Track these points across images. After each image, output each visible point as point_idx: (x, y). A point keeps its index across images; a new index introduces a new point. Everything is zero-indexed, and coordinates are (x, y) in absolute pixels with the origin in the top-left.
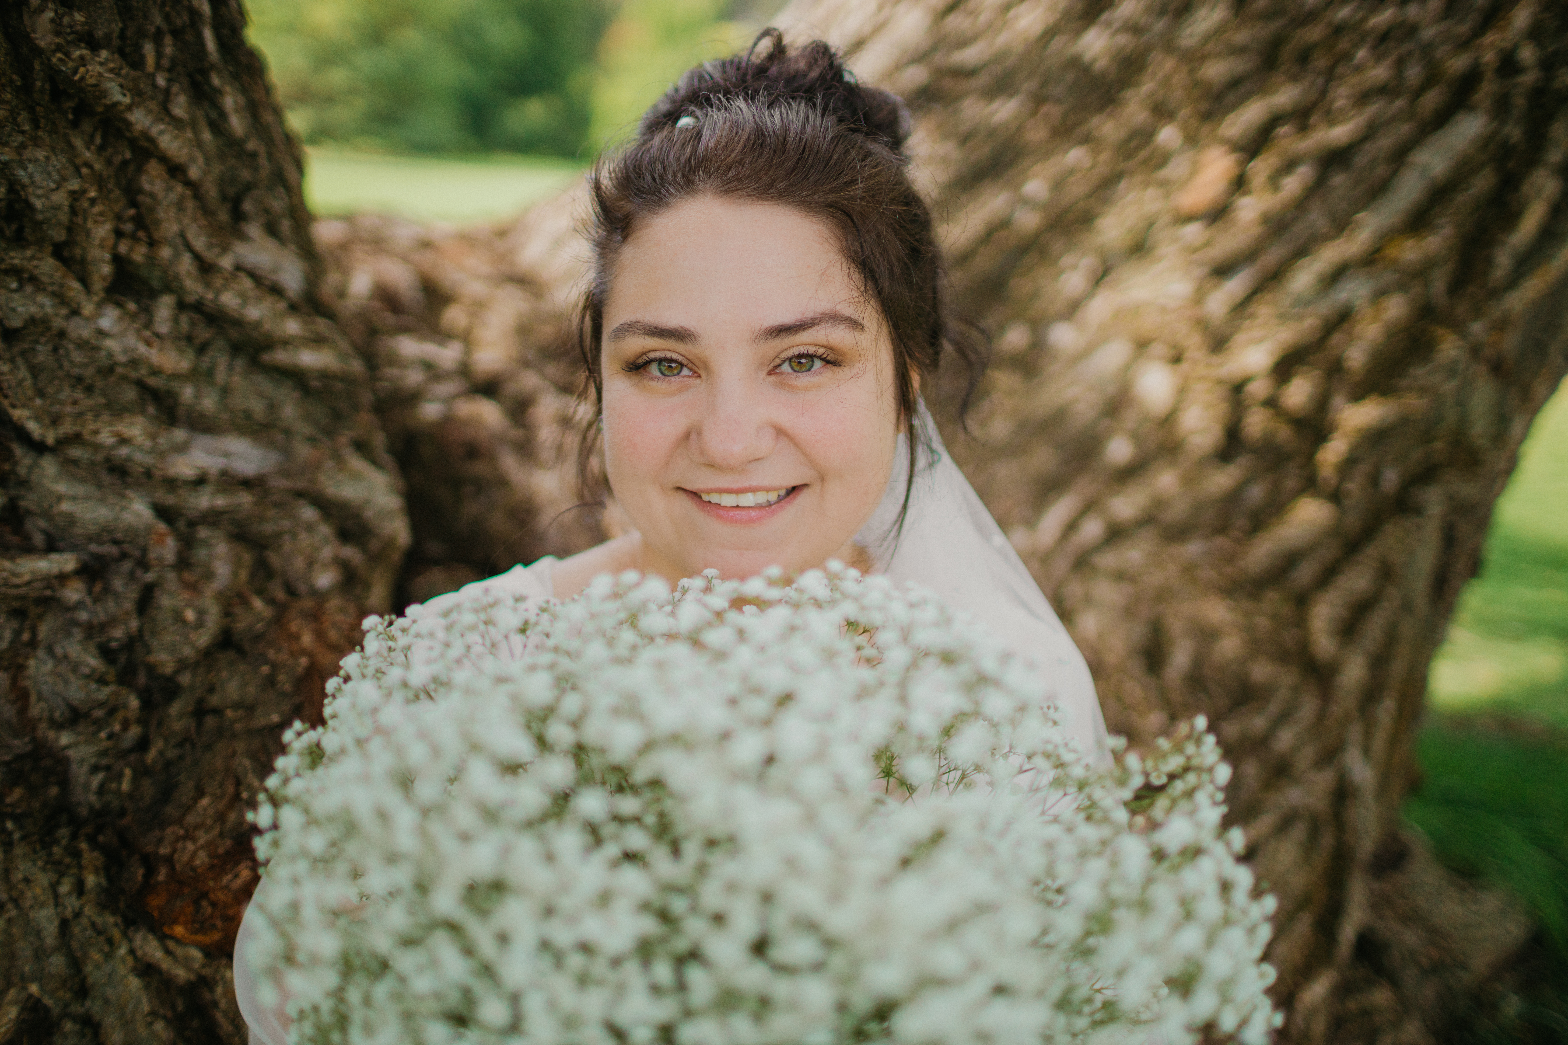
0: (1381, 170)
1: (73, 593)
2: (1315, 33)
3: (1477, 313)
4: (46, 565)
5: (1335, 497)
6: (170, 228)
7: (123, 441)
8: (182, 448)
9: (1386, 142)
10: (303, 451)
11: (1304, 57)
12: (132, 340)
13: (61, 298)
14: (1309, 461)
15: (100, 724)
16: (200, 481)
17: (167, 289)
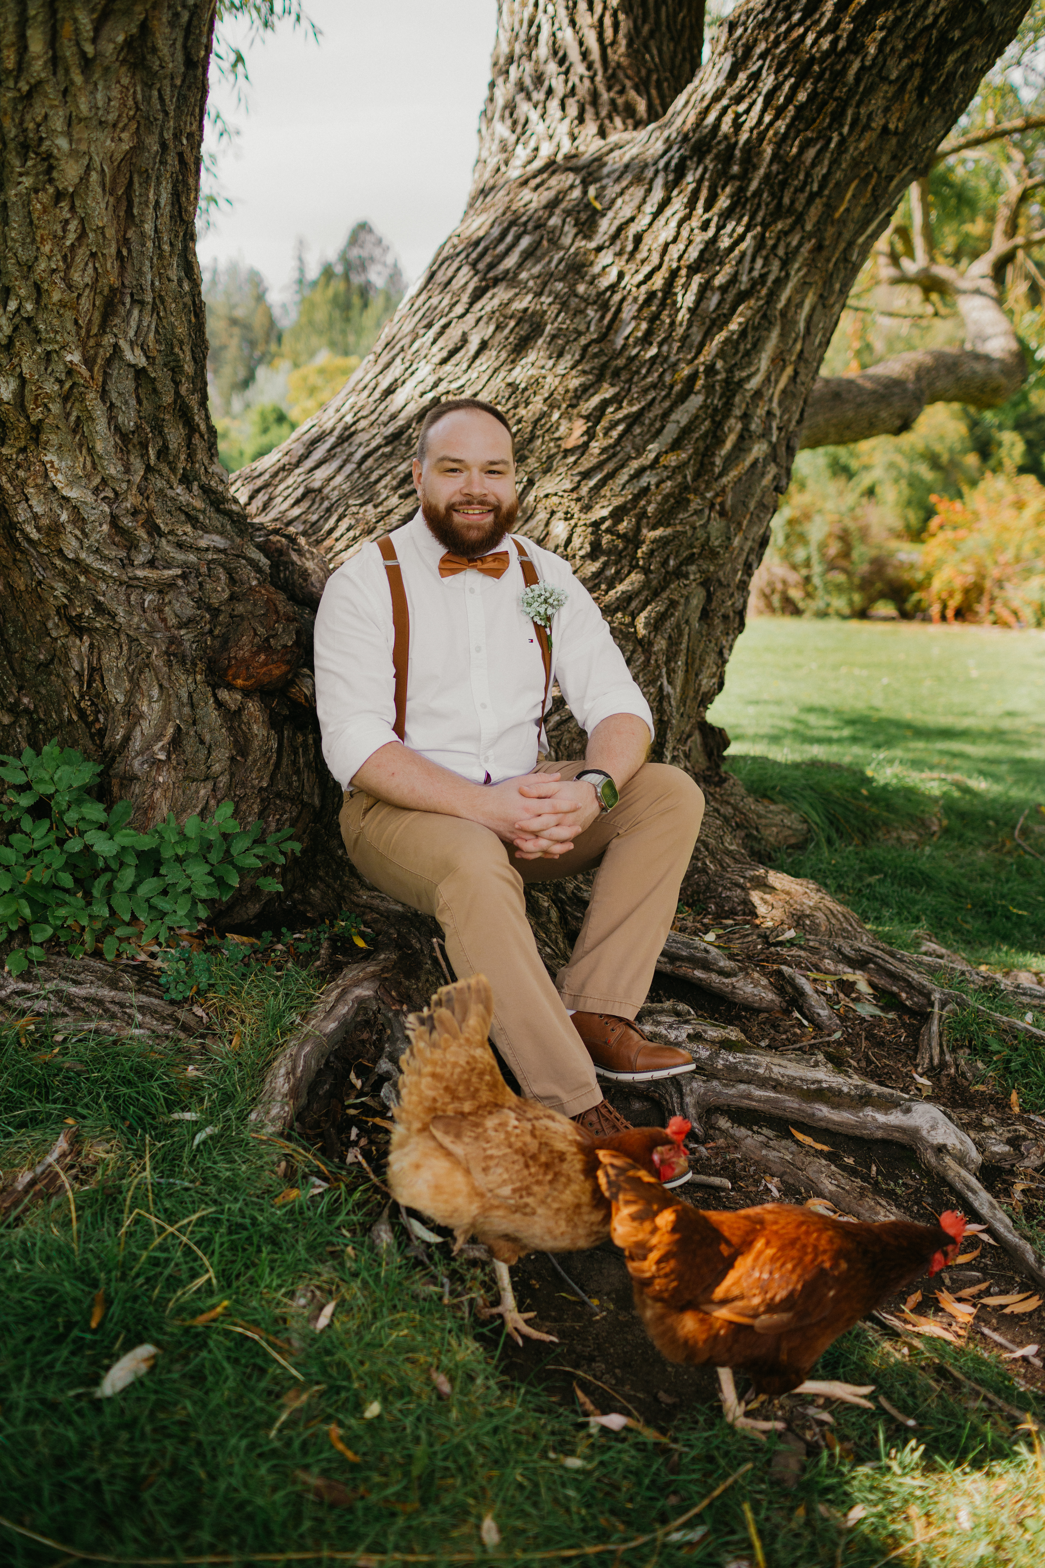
0: (658, 425)
1: (180, 582)
2: (621, 362)
3: (708, 488)
4: (171, 572)
5: (646, 571)
6: (199, 457)
7: (185, 534)
8: (201, 537)
9: (657, 411)
10: (238, 540)
11: (616, 374)
12: (187, 497)
13: (168, 482)
14: (634, 557)
15: (198, 623)
16: (207, 549)
17: (195, 479)
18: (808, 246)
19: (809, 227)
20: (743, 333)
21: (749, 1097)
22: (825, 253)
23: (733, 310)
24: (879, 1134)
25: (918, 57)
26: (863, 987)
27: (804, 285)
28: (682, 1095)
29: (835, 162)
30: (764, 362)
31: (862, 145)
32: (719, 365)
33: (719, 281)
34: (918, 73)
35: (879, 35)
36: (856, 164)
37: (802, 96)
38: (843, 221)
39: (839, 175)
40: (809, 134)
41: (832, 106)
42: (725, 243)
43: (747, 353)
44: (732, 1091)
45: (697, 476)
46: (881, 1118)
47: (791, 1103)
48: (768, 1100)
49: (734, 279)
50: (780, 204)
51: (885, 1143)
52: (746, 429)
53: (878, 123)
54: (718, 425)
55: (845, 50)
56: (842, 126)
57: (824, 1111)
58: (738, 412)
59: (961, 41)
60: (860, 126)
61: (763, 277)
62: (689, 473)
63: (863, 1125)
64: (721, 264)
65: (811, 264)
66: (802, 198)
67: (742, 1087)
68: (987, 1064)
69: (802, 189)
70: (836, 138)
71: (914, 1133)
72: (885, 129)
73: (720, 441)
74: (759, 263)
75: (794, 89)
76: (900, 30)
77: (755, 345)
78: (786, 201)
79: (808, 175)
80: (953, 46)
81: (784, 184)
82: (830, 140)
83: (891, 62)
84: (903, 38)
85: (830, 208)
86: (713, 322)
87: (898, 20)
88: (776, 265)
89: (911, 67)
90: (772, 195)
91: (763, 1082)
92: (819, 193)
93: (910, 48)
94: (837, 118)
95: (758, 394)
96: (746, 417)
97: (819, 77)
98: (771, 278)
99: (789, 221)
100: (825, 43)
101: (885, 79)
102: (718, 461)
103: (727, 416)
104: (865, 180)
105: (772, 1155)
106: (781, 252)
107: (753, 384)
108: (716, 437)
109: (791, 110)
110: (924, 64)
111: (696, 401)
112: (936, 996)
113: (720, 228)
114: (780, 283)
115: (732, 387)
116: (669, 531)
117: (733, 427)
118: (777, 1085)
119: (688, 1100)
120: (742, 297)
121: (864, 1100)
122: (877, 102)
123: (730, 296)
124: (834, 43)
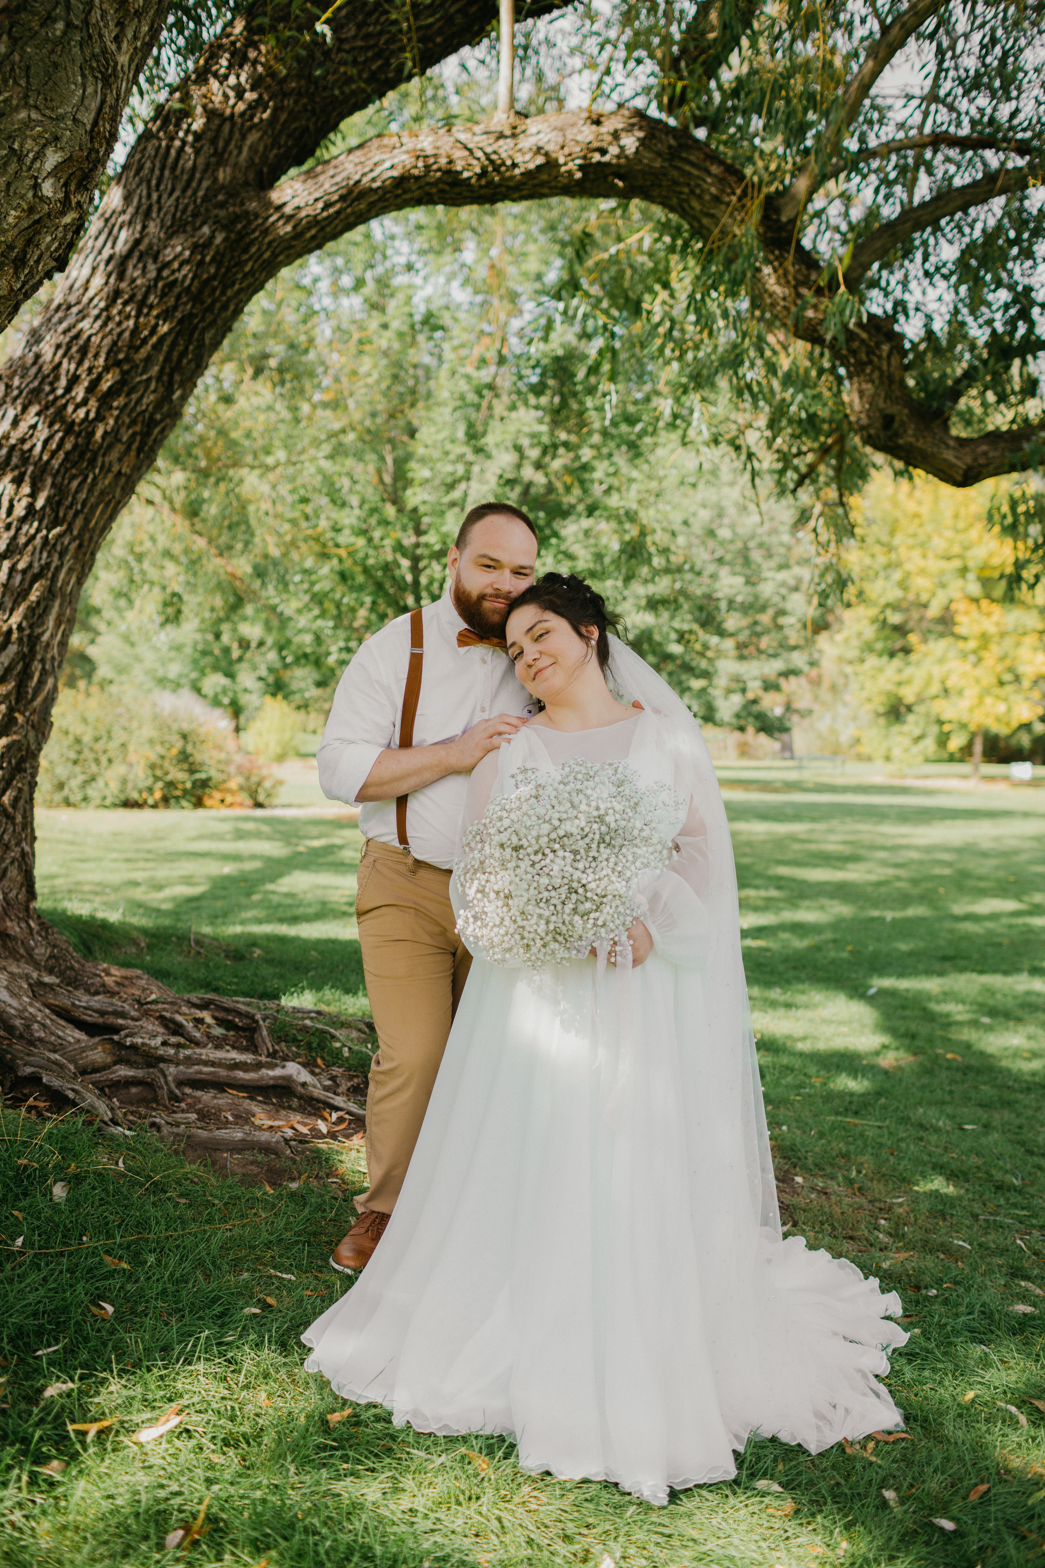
18: (74, 545)
19: (75, 532)
20: (38, 603)
21: (201, 1072)
22: (83, 550)
23: (31, 586)
24: (271, 1082)
25: (138, 428)
26: (209, 1020)
27: (71, 570)
28: (165, 1076)
29: (90, 491)
30: (51, 622)
31: (107, 482)
32: (24, 624)
33: (21, 566)
34: (138, 438)
35: (116, 413)
36: (102, 493)
37: (68, 446)
38: (94, 529)
39: (93, 500)
40: (74, 471)
41: (89, 455)
42: (22, 540)
43: (40, 616)
44: (191, 1070)
45: (18, 701)
46: (271, 1073)
47: (223, 1072)
48: (211, 1073)
49: (30, 566)
50: (57, 516)
51: (274, 1087)
52: (43, 669)
53: (115, 468)
54: (27, 667)
55: (94, 420)
56: (94, 468)
57: (240, 1074)
58: (39, 657)
59: (162, 421)
60: (106, 469)
61: (48, 565)
62: (13, 698)
63: (262, 1079)
64: (21, 553)
65: (75, 557)
66: (71, 513)
67: (196, 1067)
68: (298, 1047)
69: (70, 507)
70: (91, 476)
71: (289, 1079)
72: (119, 473)
73: (31, 677)
74: (45, 555)
75: (62, 440)
76: (127, 411)
77: (44, 611)
78: (61, 514)
79: (74, 498)
80: (157, 423)
81: (59, 503)
82: (86, 477)
83: (123, 430)
84: (129, 415)
85: (87, 521)
86: (19, 594)
87: (126, 405)
88: (56, 557)
89: (134, 434)
90: (52, 509)
91: (206, 1063)
92: (81, 511)
93: (133, 422)
94: (92, 462)
95: (48, 645)
96: (43, 661)
97: (78, 435)
98: (53, 565)
99: (64, 527)
100: (81, 413)
101: (120, 441)
102: (30, 691)
103: (33, 659)
104: (107, 505)
105: (221, 1102)
106: (59, 548)
107: (45, 637)
108: (26, 675)
109: (61, 455)
110: (141, 433)
111: (13, 649)
112: (258, 1017)
113: (19, 529)
114: (58, 569)
115: (34, 640)
116: (10, 739)
117: (37, 666)
118: (213, 1064)
119: (170, 1078)
120: (36, 578)
121: (259, 1066)
122: (114, 455)
123: (29, 576)
124: (87, 413)
